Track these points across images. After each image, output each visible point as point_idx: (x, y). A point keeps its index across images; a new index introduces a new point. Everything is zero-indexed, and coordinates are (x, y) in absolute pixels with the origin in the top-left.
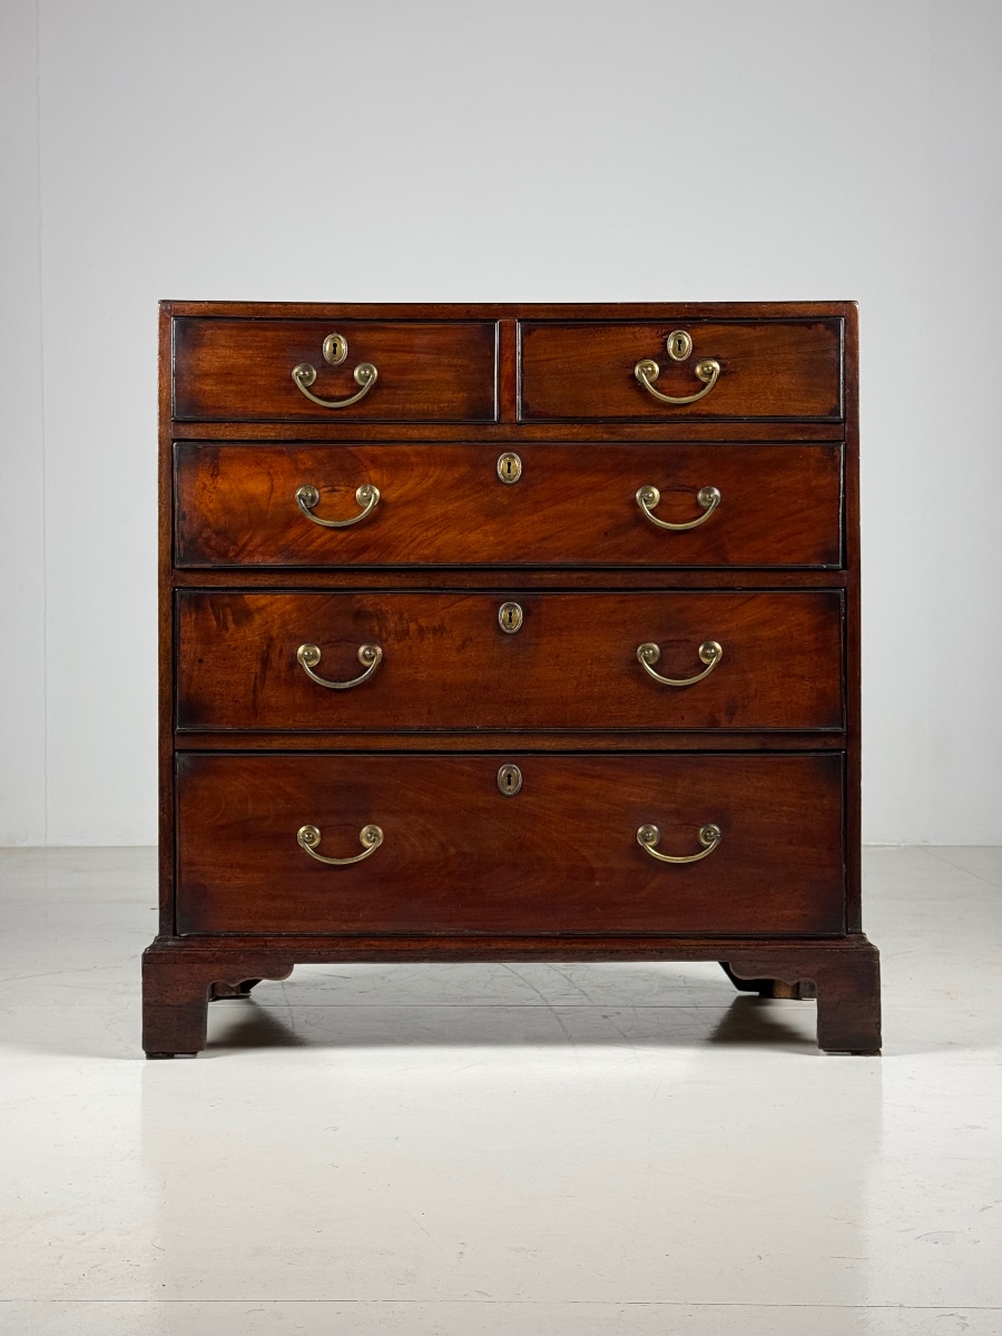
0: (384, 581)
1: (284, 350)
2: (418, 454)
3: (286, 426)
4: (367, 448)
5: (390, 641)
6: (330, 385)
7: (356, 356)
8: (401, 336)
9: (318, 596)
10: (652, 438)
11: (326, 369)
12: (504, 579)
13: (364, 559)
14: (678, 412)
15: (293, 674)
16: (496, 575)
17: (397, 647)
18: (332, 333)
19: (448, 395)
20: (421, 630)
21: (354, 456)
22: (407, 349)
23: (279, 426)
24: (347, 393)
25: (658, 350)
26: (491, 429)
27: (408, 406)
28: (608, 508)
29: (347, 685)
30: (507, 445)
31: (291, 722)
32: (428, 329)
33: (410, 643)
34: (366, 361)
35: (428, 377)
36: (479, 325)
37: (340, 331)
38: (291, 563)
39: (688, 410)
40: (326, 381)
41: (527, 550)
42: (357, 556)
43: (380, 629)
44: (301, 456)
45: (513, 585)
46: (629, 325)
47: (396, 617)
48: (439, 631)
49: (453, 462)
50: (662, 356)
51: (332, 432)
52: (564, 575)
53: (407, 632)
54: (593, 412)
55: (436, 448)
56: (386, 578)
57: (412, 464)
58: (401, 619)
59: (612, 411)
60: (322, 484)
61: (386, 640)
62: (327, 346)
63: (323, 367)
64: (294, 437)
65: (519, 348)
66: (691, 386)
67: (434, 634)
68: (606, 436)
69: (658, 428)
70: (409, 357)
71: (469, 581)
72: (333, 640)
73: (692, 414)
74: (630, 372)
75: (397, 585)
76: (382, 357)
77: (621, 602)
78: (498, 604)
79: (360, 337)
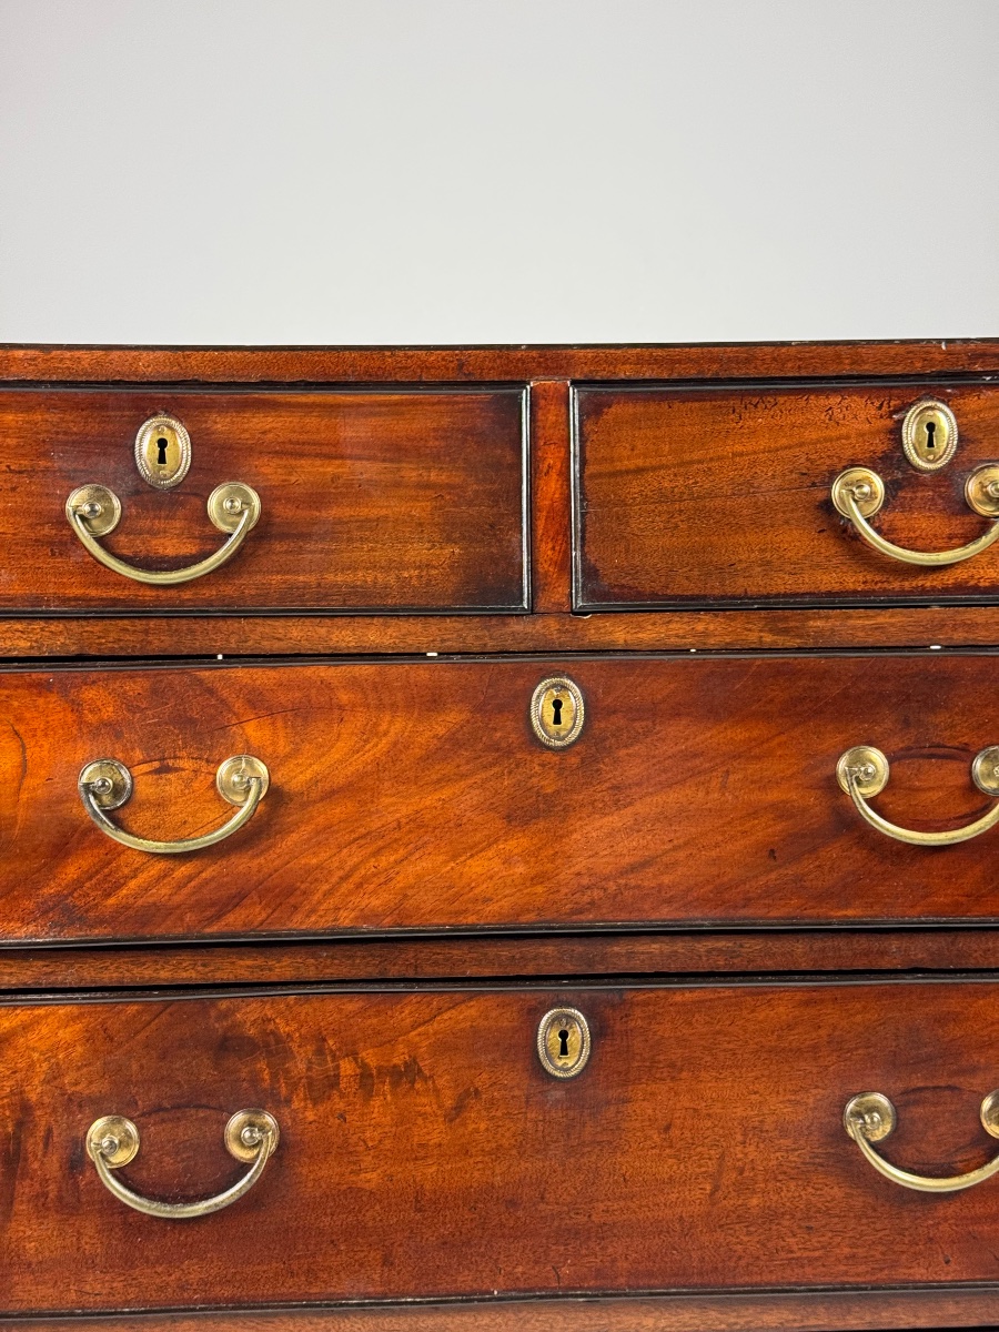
0: (283, 967)
1: (45, 455)
2: (354, 684)
3: (54, 626)
4: (240, 673)
5: (296, 1105)
6: (153, 533)
7: (212, 464)
8: (312, 421)
9: (132, 1007)
10: (870, 641)
11: (143, 495)
12: (548, 957)
13: (233, 922)
14: (928, 582)
15: (76, 1185)
16: (530, 949)
17: (310, 1115)
18: (155, 414)
19: (418, 551)
20: (366, 1079)
21: (211, 691)
22: (325, 450)
23: (37, 625)
24: (189, 549)
25: (880, 445)
26: (516, 626)
27: (330, 577)
28: (773, 796)
29: (200, 1208)
30: (549, 659)
31: (73, 1296)
32: (372, 405)
33: (341, 1105)
34: (234, 478)
35: (374, 513)
36: (485, 394)
37: (175, 409)
38: (70, 935)
39: (948, 579)
40: (145, 524)
41: (597, 894)
42: (218, 917)
43: (274, 1076)
44: (89, 694)
45: (570, 969)
46: (818, 392)
47: (310, 1048)
48: (407, 1075)
49: (432, 702)
50: (891, 461)
51: (161, 638)
52: (680, 946)
53: (333, 1082)
54: (739, 585)
55: (395, 671)
56: (286, 961)
57: (341, 708)
58: (320, 1052)
59: (783, 583)
60: (138, 755)
61: (288, 1101)
62: (145, 445)
63: (137, 492)
64: (73, 650)
65: (574, 447)
66: (957, 525)
67: (395, 1085)
68: (768, 639)
69: (884, 618)
70: (331, 469)
71: (469, 961)
72: (166, 1104)
73: (960, 587)
74: (820, 496)
75: (311, 974)
76: (271, 470)
77: (807, 1003)
78: (535, 1014)
79: (221, 424)
